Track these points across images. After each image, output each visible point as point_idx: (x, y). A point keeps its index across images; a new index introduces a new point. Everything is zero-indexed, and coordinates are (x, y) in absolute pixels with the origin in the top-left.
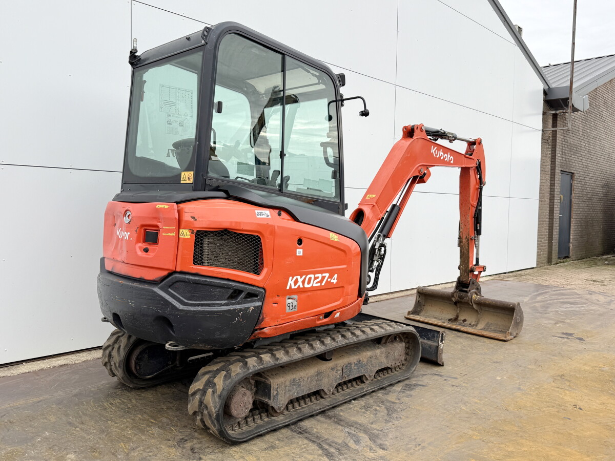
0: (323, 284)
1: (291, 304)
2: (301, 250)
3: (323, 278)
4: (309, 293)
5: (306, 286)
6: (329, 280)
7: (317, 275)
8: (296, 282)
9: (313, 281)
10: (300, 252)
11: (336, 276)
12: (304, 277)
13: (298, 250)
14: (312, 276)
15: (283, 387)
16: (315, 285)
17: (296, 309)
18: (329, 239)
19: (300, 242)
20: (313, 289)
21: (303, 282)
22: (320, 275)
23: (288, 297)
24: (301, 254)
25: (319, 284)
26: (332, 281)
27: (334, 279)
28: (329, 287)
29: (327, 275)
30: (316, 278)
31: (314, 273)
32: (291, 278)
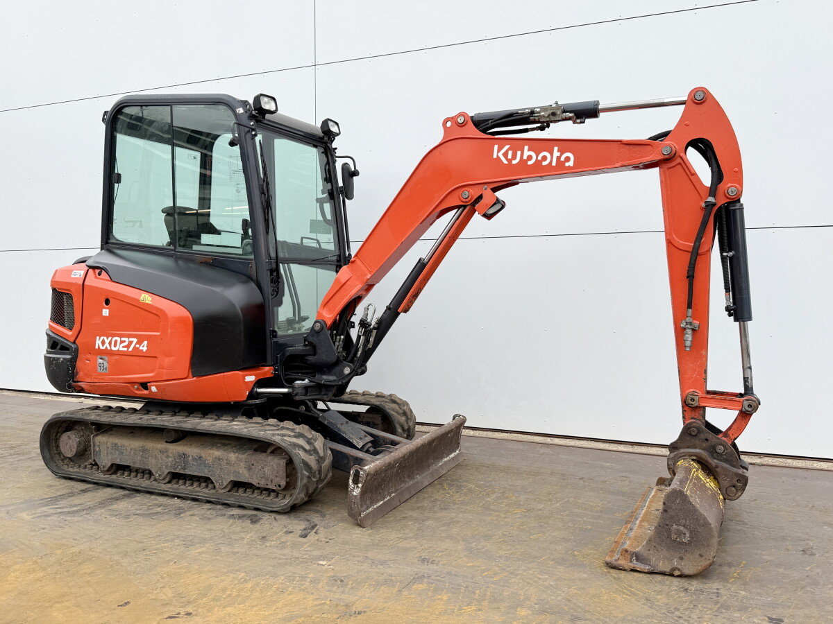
0: (130, 349)
1: (102, 365)
2: (108, 310)
3: (130, 343)
4: (117, 357)
5: (113, 348)
6: (137, 346)
7: (123, 339)
8: (103, 343)
9: (120, 344)
10: (106, 312)
11: (146, 343)
12: (110, 338)
13: (104, 310)
14: (118, 339)
15: (105, 446)
16: (121, 349)
17: (107, 371)
18: (139, 300)
19: (107, 302)
20: (119, 353)
21: (110, 343)
22: (126, 339)
23: (99, 356)
24: (107, 315)
25: (125, 349)
26: (141, 348)
27: (143, 346)
28: (136, 354)
29: (135, 340)
30: (122, 342)
31: (121, 336)
32: (98, 338)
